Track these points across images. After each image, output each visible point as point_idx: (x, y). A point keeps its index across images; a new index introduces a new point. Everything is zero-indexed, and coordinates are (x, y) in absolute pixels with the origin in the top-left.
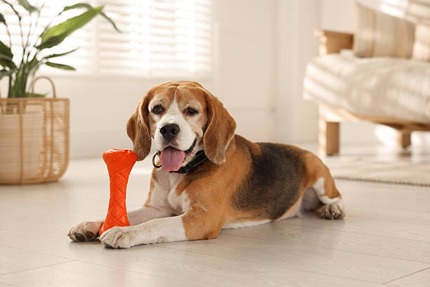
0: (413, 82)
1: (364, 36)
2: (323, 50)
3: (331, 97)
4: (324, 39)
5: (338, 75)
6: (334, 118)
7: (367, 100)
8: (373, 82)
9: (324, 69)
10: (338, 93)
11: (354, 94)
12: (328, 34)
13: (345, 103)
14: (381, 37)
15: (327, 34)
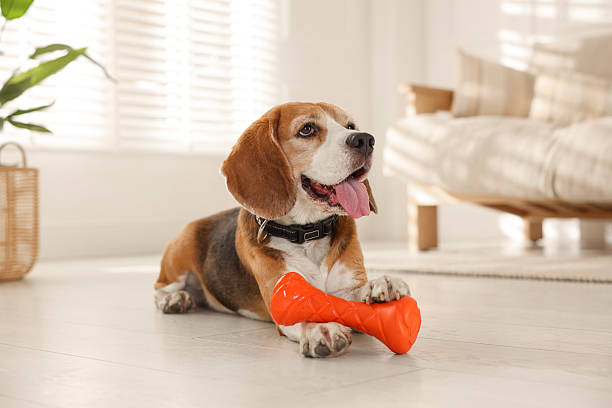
0: (521, 146)
1: (466, 92)
2: (411, 110)
3: (415, 170)
4: (412, 97)
5: (426, 141)
6: (427, 200)
7: (462, 173)
8: (470, 148)
9: (408, 133)
10: (425, 165)
11: (447, 164)
12: (418, 90)
13: (435, 178)
14: (487, 92)
15: (416, 89)
